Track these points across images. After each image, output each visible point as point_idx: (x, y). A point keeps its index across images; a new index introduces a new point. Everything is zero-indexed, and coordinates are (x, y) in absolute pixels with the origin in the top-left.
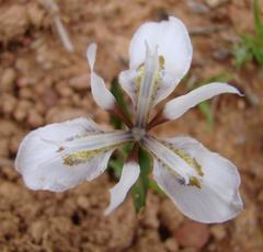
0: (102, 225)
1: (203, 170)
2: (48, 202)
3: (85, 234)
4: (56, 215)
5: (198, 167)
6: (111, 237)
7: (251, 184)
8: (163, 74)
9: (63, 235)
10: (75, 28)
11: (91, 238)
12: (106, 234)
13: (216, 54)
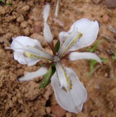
0: (27, 86)
1: (72, 87)
2: (13, 66)
3: (19, 86)
4: (13, 72)
5: (71, 85)
6: (28, 92)
7: (91, 106)
8: (78, 41)
9: (11, 81)
10: (63, 9)
11: (20, 88)
12: (26, 90)
13: (108, 51)
